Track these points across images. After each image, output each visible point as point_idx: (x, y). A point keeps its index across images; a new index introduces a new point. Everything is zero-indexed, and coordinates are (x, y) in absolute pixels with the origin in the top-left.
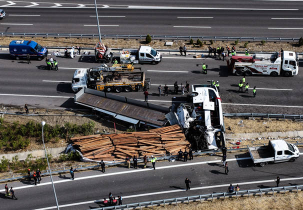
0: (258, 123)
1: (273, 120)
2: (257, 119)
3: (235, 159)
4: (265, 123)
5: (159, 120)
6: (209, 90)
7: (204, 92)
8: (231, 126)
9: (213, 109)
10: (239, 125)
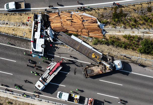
0: (17, 33)
1: (10, 34)
2: (17, 36)
3: (31, 9)
4: (14, 33)
5: (62, 35)
6: (36, 49)
7: (38, 47)
8: (29, 33)
10: (25, 33)
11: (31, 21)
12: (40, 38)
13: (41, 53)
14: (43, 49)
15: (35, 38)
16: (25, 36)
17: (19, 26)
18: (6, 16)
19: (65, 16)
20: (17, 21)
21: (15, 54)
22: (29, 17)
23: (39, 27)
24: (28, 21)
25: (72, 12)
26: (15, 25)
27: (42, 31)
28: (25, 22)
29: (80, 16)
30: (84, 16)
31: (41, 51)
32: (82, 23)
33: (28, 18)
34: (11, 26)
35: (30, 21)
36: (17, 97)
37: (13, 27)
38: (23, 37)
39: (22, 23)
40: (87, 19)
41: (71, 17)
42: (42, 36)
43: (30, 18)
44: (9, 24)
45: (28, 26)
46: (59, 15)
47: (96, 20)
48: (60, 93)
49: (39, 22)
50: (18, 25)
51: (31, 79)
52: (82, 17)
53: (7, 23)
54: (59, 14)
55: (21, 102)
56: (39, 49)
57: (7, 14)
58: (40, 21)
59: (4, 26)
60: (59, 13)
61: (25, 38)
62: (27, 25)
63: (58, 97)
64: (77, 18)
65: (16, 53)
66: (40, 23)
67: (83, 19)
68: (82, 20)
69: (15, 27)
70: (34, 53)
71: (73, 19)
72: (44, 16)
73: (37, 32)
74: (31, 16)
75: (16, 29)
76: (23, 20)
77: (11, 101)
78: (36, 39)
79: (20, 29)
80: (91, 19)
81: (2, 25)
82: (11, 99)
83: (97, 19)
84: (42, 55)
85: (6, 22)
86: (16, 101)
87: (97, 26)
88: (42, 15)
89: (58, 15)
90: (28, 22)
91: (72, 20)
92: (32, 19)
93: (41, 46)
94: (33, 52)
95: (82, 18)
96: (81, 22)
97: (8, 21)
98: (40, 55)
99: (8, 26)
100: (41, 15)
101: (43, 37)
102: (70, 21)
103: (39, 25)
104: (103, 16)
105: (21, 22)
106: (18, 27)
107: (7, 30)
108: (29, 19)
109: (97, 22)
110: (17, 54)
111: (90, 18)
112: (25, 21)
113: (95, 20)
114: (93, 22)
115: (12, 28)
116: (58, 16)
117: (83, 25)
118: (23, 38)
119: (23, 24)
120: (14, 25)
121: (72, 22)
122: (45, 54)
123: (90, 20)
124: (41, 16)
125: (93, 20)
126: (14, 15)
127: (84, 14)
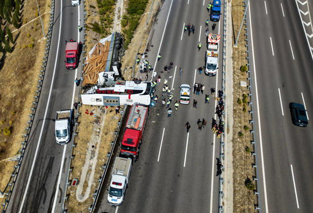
0: (113, 129)
4: (112, 133)
6: (143, 91)
7: (140, 87)
9: (115, 91)
11: (94, 110)
12: (125, 85)
14: (142, 82)
15: (124, 92)
18: (78, 145)
20: (90, 129)
21: (152, 130)
22: (86, 113)
26: (97, 134)
31: (146, 84)
33: (88, 114)
34: (99, 141)
35: (93, 112)
36: (228, 128)
39: (95, 124)
43: (87, 110)
44: (94, 144)
45: (100, 117)
48: (208, 68)
50: (98, 130)
55: (235, 120)
57: (76, 144)
59: (97, 151)
63: (215, 71)
70: (149, 93)
74: (85, 110)
76: (89, 121)
77: (237, 134)
78: (125, 90)
82: (234, 134)
85: (91, 148)
86: (234, 126)
90: (95, 115)
92: (90, 108)
93: (138, 85)
99: (98, 145)
105: (93, 124)
107: (106, 143)
108: (89, 112)
112: (92, 118)
115: (102, 137)
119: (96, 122)
126: (78, 133)
127: (91, 53)
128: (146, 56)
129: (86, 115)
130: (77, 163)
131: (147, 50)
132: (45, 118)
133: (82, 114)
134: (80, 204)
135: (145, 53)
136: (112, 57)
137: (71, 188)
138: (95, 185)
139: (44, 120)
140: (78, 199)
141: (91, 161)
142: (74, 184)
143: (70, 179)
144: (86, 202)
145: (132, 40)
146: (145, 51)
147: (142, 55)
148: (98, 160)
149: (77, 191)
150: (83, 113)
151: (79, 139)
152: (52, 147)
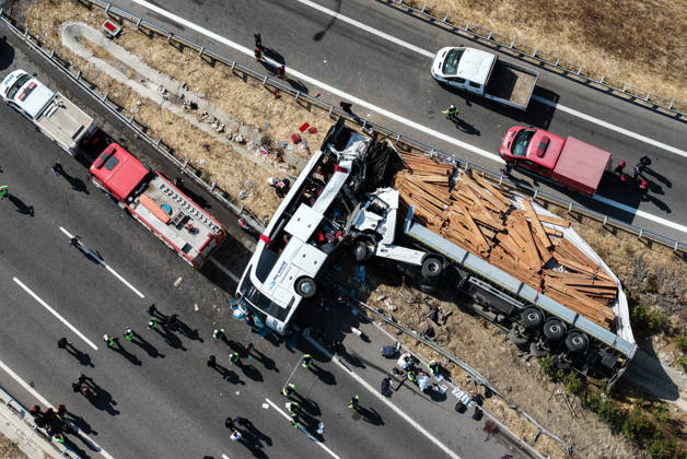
0: (213, 171)
1: (181, 159)
2: (208, 182)
4: (202, 160)
6: (263, 281)
7: (278, 279)
9: (303, 207)
11: (308, 149)
12: (309, 241)
13: (280, 313)
14: (298, 298)
15: (286, 229)
16: (248, 202)
17: (243, 143)
18: (208, 69)
19: (477, 201)
20: (247, 114)
21: (156, 262)
22: (306, 125)
23: (332, 191)
24: (297, 140)
25: (516, 198)
26: (228, 131)
27: (336, 214)
28: (277, 136)
29: (548, 234)
30: (566, 243)
31: (285, 307)
32: (540, 273)
33: (303, 129)
34: (204, 127)
35: (301, 146)
37: (212, 133)
38: (235, 202)
39: (260, 136)
40: (571, 262)
41: (504, 217)
42: (322, 238)
43: (313, 131)
44: (201, 111)
45: (282, 161)
46: (451, 179)
47: (616, 289)
49: (342, 164)
50: (239, 138)
51: (171, 414)
52: (556, 241)
53: (194, 106)
54: (452, 175)
56: (281, 289)
57: (213, 63)
58: (347, 164)
59: (177, 110)
60: (455, 171)
61: (239, 211)
62: (280, 157)
64: (528, 237)
65: (164, 261)
66: (344, 170)
67: (555, 254)
68: (547, 258)
69: (221, 139)
70: (246, 295)
71: (505, 232)
72: (379, 153)
73: (310, 205)
74: (317, 125)
75: (219, 149)
76: (274, 123)
78: (290, 237)
79: (239, 157)
80: (591, 271)
81: (167, 104)
83: (624, 287)
84: (281, 325)
85: (190, 97)
87: (603, 320)
88: (372, 143)
89: (446, 179)
90: (291, 146)
91: (499, 236)
92: (316, 141)
93: (293, 281)
94: (241, 289)
95: (552, 248)
96: (536, 264)
97: (206, 98)
98: (270, 319)
99: (192, 119)
100: (368, 139)
101: (326, 241)
102: (491, 234)
103: (337, 180)
104: (653, 286)
105: (260, 130)
106: (237, 148)
107: (179, 134)
108: (305, 135)
109: (612, 302)
110: (166, 267)
111: (589, 263)
112: (281, 134)
113: (610, 285)
114: (597, 291)
115: (206, 135)
116: (441, 184)
117: (543, 281)
118: (233, 206)
119: (267, 142)
120: (223, 131)
121: (496, 241)
122: (297, 329)
123: (583, 276)
124: (366, 143)
125: (597, 283)
126: (245, 81)
127: (572, 235)
128: (462, 408)
129: (301, 123)
130: (158, 51)
131: (492, 429)
132: (340, 17)
133: (304, 112)
134: (58, 22)
135: (478, 415)
136: (480, 277)
137: (102, 16)
138: (82, 67)
139: (332, 13)
140: (71, 23)
141: (154, 87)
142: (108, 25)
143: (126, 23)
144: (56, 35)
145: (593, 418)
146: (489, 416)
147: (478, 399)
148: (141, 99)
149: (90, 27)
150: (308, 117)
151: (227, 77)
152: (234, 8)
